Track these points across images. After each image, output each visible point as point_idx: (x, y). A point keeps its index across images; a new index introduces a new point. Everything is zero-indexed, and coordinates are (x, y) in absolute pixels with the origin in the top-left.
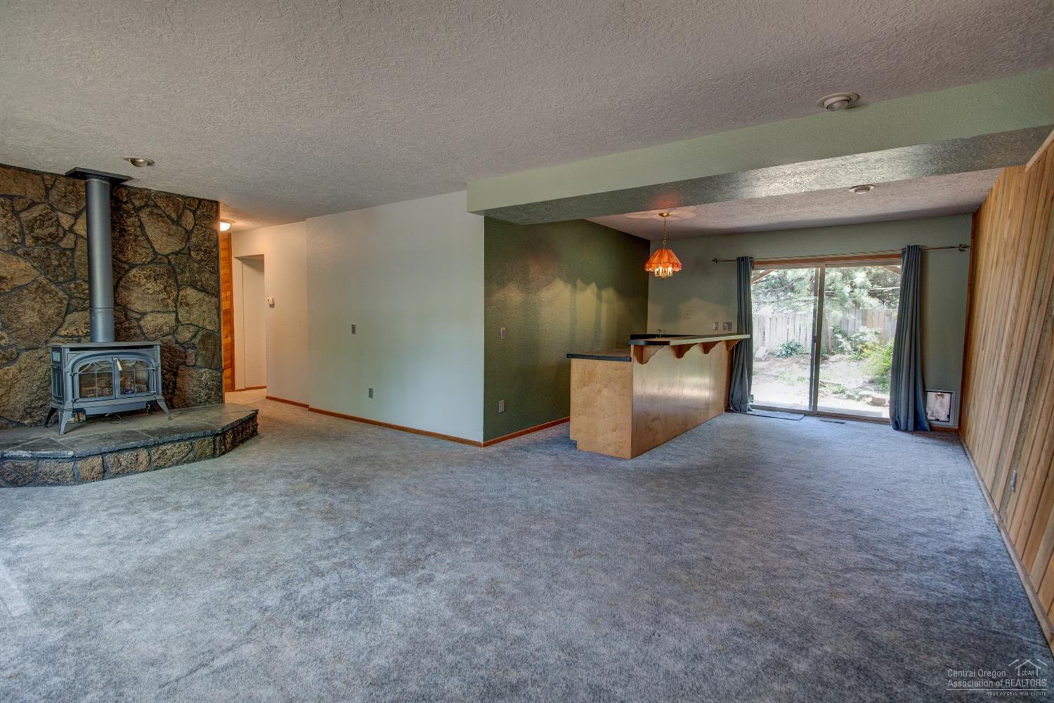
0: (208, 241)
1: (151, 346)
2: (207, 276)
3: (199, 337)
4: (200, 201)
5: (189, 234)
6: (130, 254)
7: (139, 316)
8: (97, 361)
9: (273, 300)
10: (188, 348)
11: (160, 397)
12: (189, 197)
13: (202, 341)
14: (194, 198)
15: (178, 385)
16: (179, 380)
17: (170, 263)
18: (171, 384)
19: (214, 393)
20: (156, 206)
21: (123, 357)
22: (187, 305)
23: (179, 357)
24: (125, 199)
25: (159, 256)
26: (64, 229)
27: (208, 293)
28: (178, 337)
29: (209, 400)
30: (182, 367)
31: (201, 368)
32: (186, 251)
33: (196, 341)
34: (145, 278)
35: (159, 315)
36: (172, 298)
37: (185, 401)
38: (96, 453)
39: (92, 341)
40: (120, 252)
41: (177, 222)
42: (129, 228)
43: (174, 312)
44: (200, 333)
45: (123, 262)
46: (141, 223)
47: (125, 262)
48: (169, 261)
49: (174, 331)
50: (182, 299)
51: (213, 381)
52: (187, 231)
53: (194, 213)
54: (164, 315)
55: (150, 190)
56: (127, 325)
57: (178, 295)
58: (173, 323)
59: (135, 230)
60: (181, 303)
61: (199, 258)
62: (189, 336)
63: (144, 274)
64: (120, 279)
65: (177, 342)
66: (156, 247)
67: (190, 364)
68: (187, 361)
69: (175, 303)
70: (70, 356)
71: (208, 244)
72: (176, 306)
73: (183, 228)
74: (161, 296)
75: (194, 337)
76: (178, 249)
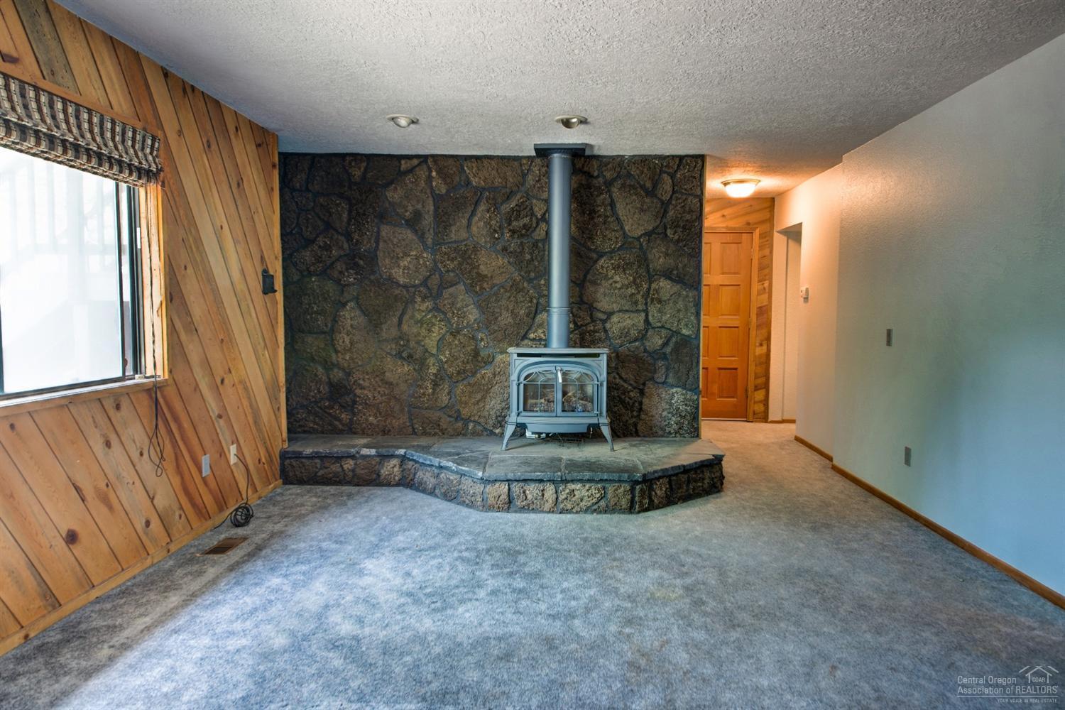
0: (689, 213)
1: (597, 355)
2: (686, 260)
3: (671, 344)
4: (681, 158)
5: (665, 205)
6: (598, 240)
7: (604, 317)
8: (541, 370)
9: (807, 290)
10: (658, 359)
11: (604, 420)
12: (668, 156)
13: (676, 349)
14: (673, 156)
15: (644, 407)
16: (645, 401)
17: (641, 247)
18: (637, 404)
19: (686, 423)
20: (629, 175)
21: (567, 368)
22: (660, 301)
23: (647, 370)
24: (596, 174)
25: (630, 240)
26: (537, 218)
27: (685, 284)
28: (647, 344)
29: (681, 432)
30: (649, 384)
31: (672, 386)
32: (660, 230)
33: (668, 350)
34: (614, 268)
35: (627, 316)
36: (641, 292)
37: (651, 430)
38: (502, 479)
39: (546, 346)
40: (590, 238)
41: (651, 193)
42: (599, 208)
43: (644, 311)
44: (674, 340)
45: (591, 250)
46: (612, 200)
47: (594, 251)
48: (641, 245)
49: (642, 337)
50: (654, 294)
51: (686, 405)
52: (663, 203)
53: (672, 176)
54: (633, 315)
55: (623, 156)
56: (592, 328)
57: (649, 289)
58: (641, 325)
59: (605, 210)
60: (652, 300)
61: (676, 237)
62: (660, 342)
63: (612, 264)
64: (588, 272)
65: (645, 351)
66: (627, 228)
67: (658, 381)
68: (656, 376)
69: (646, 300)
70: (517, 362)
71: (688, 217)
72: (646, 304)
73: (659, 199)
74: (630, 291)
75: (665, 344)
76: (651, 228)
